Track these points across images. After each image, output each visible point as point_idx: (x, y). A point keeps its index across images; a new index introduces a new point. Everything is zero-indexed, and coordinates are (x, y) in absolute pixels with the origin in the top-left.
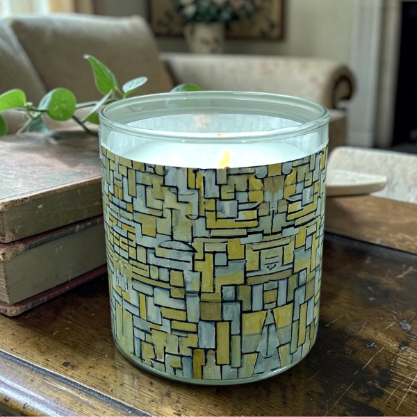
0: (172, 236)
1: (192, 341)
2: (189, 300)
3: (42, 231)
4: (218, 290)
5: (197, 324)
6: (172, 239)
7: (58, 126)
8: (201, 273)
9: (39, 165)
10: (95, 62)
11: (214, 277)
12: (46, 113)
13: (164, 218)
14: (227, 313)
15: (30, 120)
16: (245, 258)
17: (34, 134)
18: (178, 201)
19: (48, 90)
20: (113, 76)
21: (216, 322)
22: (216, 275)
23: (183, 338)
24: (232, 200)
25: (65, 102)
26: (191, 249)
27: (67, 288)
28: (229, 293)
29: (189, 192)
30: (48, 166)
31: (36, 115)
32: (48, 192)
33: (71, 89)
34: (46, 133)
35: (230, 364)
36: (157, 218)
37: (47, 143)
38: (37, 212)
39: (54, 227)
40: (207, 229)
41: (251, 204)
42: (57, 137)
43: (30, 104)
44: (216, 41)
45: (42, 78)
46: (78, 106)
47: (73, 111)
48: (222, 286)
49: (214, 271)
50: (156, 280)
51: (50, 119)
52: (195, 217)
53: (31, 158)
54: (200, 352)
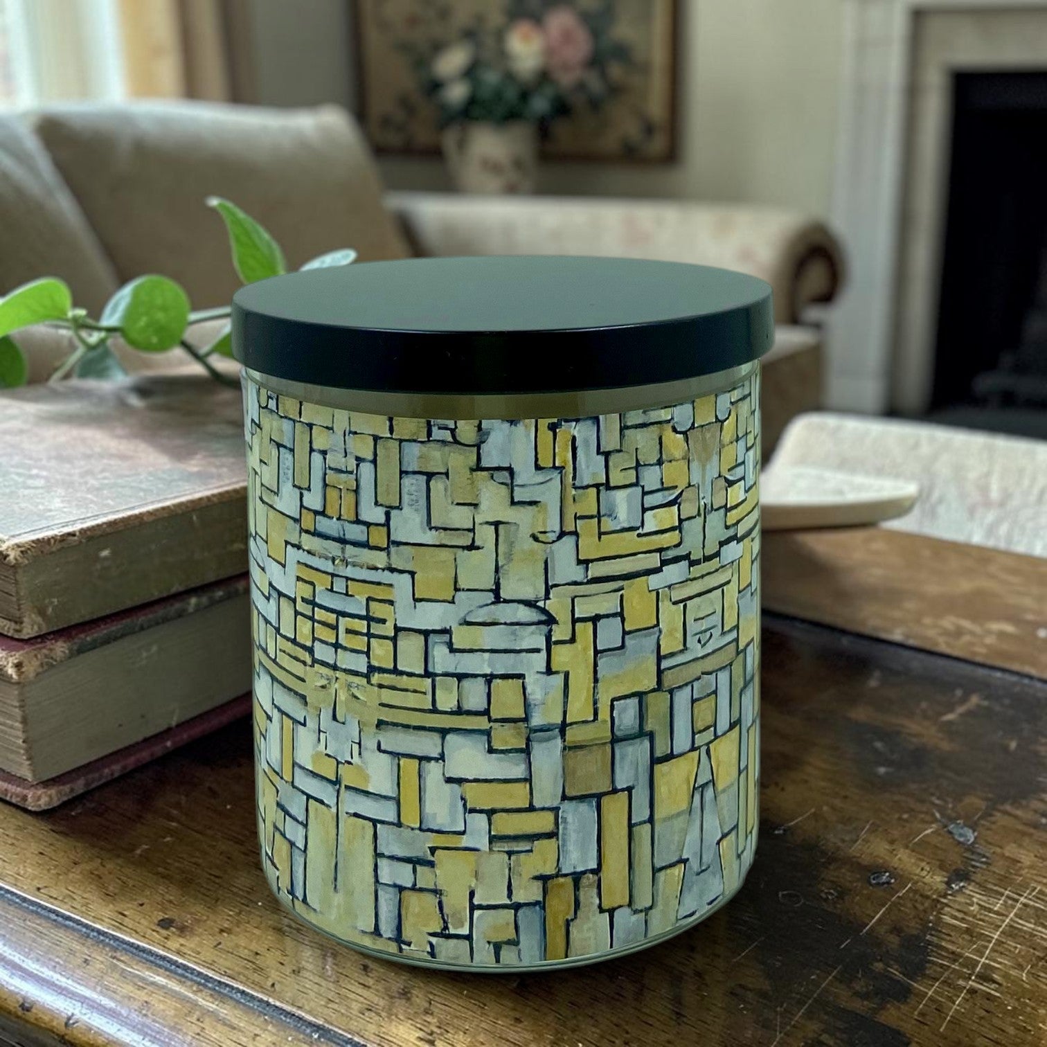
0: (496, 591)
1: (541, 859)
2: (538, 750)
3: (108, 612)
4: (604, 714)
5: (555, 810)
6: (498, 600)
7: (147, 365)
8: (567, 675)
9: (101, 456)
10: (233, 214)
11: (596, 680)
12: (118, 334)
13: (478, 548)
14: (622, 768)
15: (80, 351)
16: (658, 625)
17: (91, 383)
18: (513, 503)
19: (123, 280)
20: (275, 247)
21: (599, 797)
22: (599, 675)
23: (522, 856)
24: (631, 485)
25: (164, 308)
26: (544, 618)
27: (169, 744)
28: (627, 716)
29: (540, 477)
30: (123, 457)
31: (94, 338)
32: (123, 520)
33: (177, 277)
34: (118, 380)
35: (630, 905)
36: (460, 552)
37: (122, 404)
38: (98, 566)
39: (138, 601)
40: (579, 562)
41: (666, 493)
42: (143, 390)
43: (82, 312)
44: (518, 164)
45: (110, 251)
46: (193, 316)
47: (182, 330)
48: (613, 701)
49: (596, 665)
50: (452, 713)
51: (129, 349)
52: (552, 537)
53: (84, 440)
54: (562, 885)
